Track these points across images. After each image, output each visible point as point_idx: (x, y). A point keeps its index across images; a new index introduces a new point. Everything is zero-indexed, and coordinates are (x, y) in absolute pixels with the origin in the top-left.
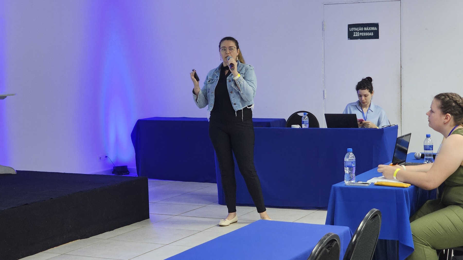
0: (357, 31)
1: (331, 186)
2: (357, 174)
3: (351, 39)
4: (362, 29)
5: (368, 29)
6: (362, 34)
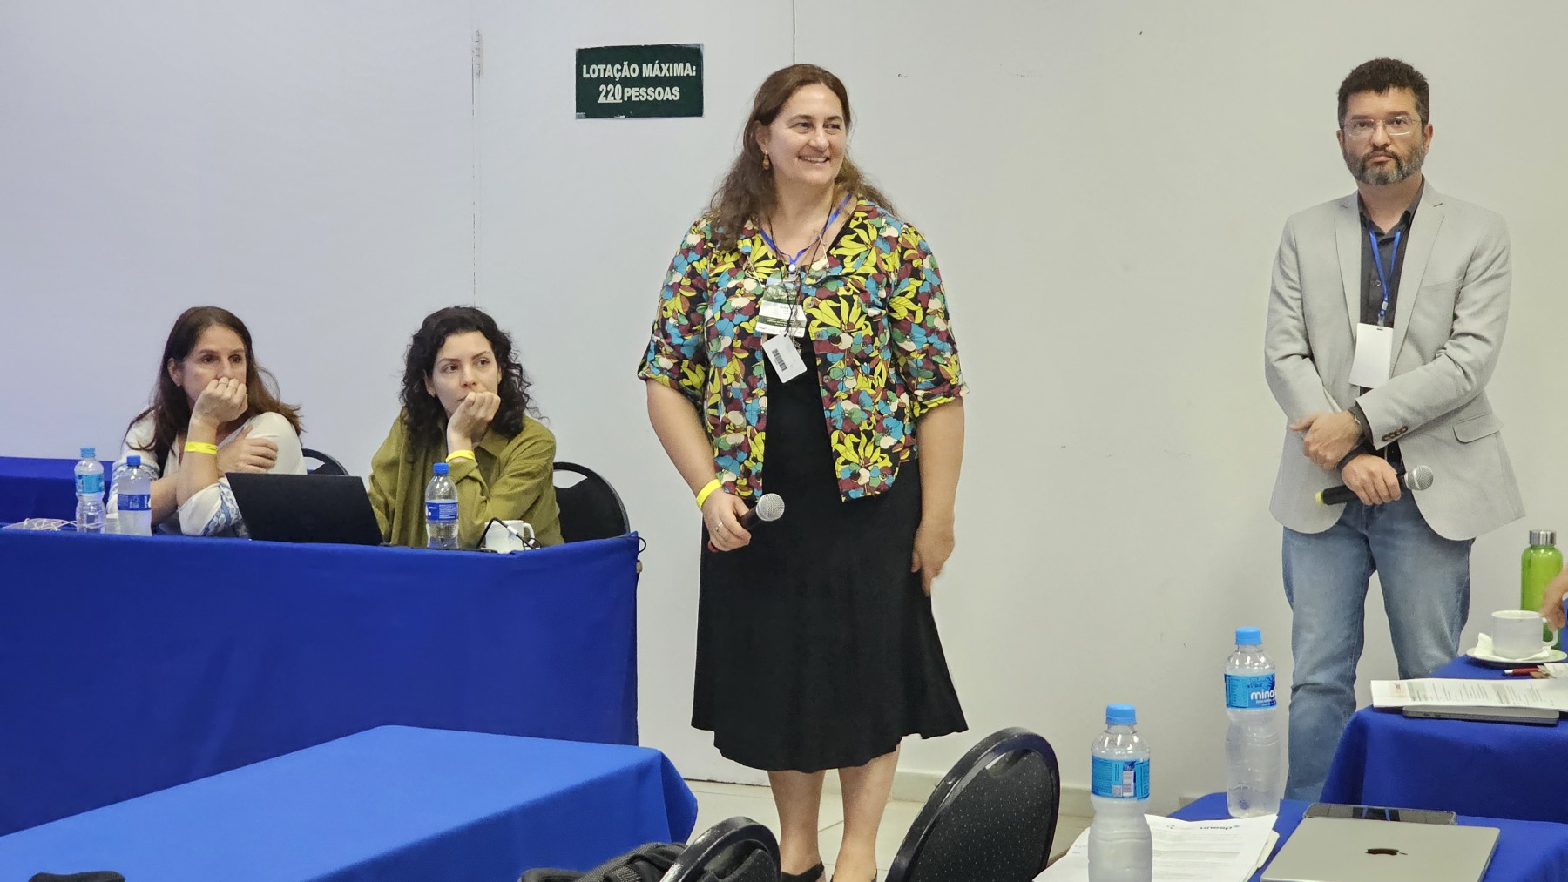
0: (612, 81)
3: (588, 116)
4: (634, 69)
5: (657, 72)
6: (634, 94)
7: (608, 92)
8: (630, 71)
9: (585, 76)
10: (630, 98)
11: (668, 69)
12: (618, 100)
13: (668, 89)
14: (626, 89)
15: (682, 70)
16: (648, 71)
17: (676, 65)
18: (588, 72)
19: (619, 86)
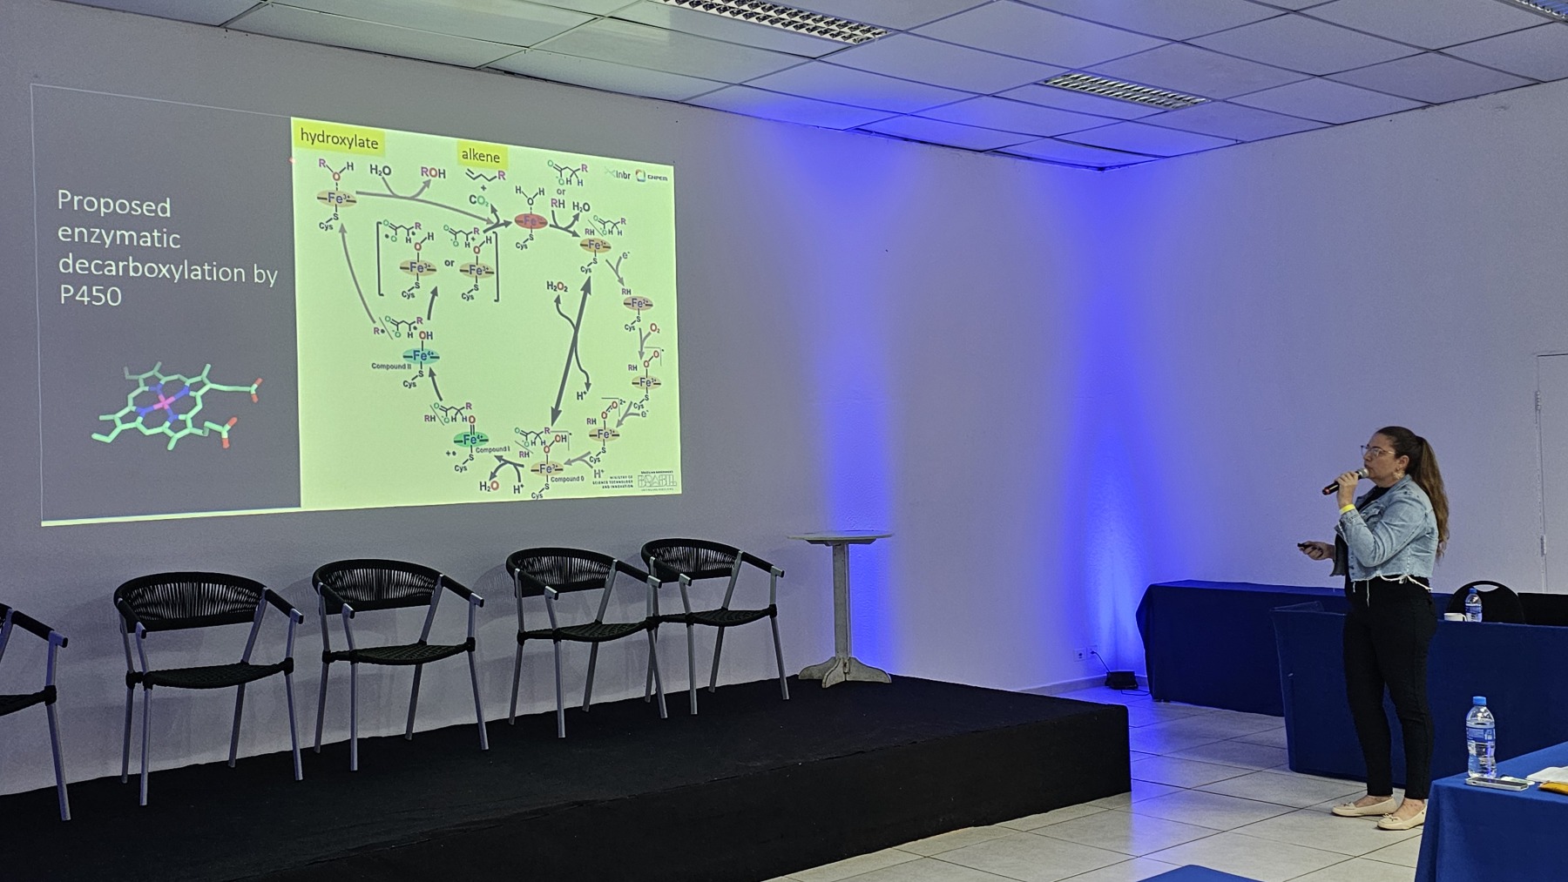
1: (1430, 784)
2: (1499, 757)
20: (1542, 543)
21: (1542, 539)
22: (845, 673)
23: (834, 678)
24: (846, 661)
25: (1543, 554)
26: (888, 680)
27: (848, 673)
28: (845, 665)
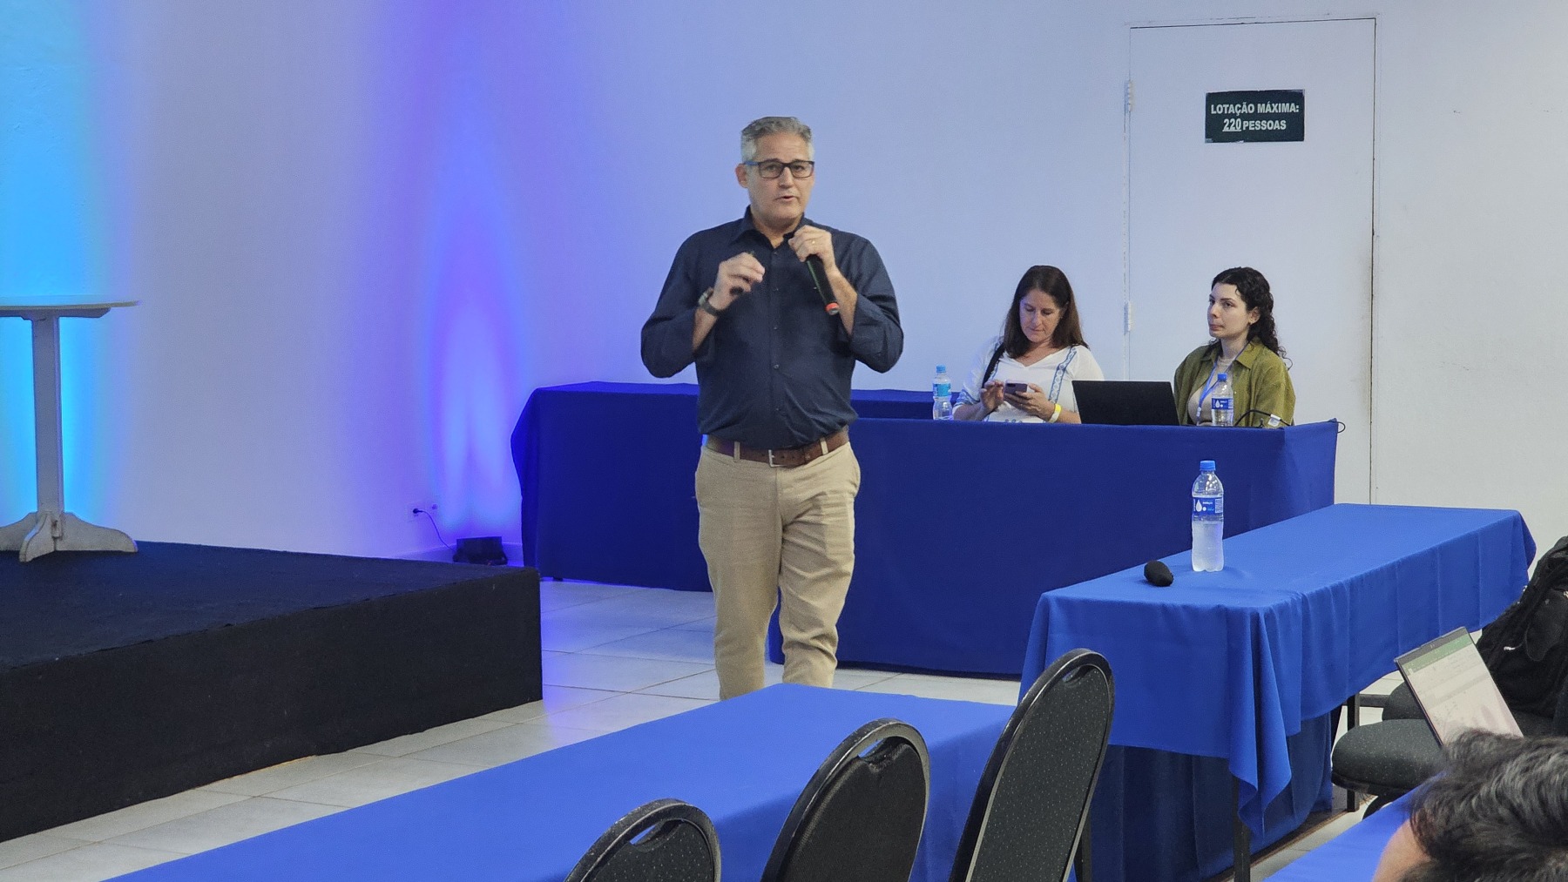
0: (1234, 116)
3: (1215, 141)
4: (1251, 108)
5: (1269, 109)
6: (1251, 125)
7: (1230, 124)
8: (1248, 109)
9: (1213, 112)
10: (1248, 128)
11: (1278, 107)
12: (1239, 129)
13: (1277, 122)
14: (1245, 122)
15: (1286, 108)
16: (1261, 108)
17: (1283, 104)
18: (1215, 109)
19: (1239, 120)
20: (1126, 314)
21: (1126, 309)
22: (55, 539)
23: (37, 545)
24: (57, 518)
25: (1126, 331)
26: (132, 549)
27: (60, 538)
28: (54, 525)
